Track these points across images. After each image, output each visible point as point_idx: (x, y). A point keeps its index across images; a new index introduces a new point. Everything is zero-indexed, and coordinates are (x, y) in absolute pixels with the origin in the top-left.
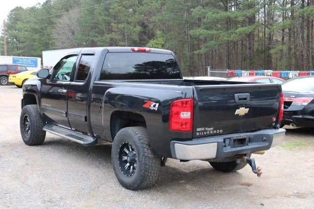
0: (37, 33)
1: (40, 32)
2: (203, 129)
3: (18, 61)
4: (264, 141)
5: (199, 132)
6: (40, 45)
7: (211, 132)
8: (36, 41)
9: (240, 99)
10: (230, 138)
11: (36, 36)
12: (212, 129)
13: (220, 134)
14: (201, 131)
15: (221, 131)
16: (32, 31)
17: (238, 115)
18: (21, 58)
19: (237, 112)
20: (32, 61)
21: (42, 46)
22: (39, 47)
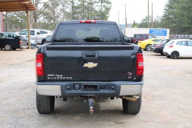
0: (186, 10)
1: (188, 9)
2: (53, 75)
3: (153, 31)
4: (113, 89)
5: (50, 77)
6: (187, 19)
7: (61, 78)
8: (185, 16)
9: (87, 56)
10: (80, 84)
11: (185, 13)
12: (62, 75)
13: (69, 80)
14: (52, 77)
15: (71, 78)
16: (182, 9)
17: (87, 67)
18: (155, 30)
19: (86, 65)
20: (163, 32)
21: (188, 20)
22: (187, 21)
